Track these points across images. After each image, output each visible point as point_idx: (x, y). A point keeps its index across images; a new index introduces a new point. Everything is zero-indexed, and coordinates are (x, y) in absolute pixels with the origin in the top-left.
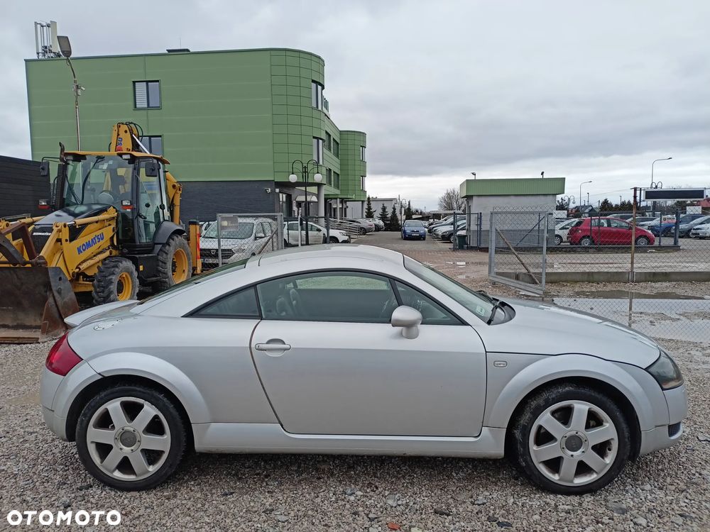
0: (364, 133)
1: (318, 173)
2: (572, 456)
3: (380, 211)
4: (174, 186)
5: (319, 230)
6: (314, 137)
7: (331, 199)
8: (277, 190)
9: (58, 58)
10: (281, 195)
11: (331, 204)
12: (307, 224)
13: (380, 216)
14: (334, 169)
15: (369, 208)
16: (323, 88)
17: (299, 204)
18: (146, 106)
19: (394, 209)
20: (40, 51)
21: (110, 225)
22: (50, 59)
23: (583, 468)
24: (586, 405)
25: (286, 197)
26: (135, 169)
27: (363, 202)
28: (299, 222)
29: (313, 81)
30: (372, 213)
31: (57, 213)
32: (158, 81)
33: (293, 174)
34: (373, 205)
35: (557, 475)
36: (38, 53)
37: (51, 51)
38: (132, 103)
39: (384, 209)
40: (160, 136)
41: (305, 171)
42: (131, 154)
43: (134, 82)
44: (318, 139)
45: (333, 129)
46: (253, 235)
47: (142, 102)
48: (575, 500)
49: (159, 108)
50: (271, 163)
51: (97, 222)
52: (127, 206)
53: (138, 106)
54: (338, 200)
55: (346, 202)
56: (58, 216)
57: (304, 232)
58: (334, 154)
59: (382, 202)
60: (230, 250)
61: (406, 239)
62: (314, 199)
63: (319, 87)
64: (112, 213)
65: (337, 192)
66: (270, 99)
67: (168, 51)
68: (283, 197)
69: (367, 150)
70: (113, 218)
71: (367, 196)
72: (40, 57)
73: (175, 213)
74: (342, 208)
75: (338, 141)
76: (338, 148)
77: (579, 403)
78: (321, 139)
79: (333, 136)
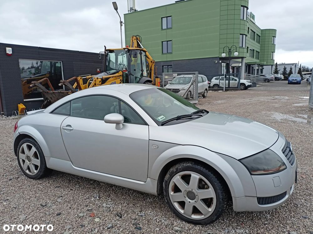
0: (275, 30)
1: (236, 52)
2: (190, 202)
3: (282, 70)
4: (151, 62)
5: (236, 80)
6: (241, 34)
7: (253, 64)
8: (220, 62)
9: (135, 12)
10: (223, 64)
11: (253, 67)
12: (229, 77)
13: (282, 73)
14: (255, 49)
15: (276, 69)
16: (247, 8)
17: (233, 68)
18: (166, 28)
19: (291, 69)
20: (129, 10)
21: (119, 78)
22: (133, 12)
23: (196, 211)
24: (198, 175)
25: (226, 65)
26: (129, 55)
27: (272, 65)
28: (224, 76)
29: (242, 6)
30: (278, 71)
31: (104, 73)
32: (171, 16)
33: (224, 53)
34: (278, 67)
35: (183, 211)
36: (128, 11)
37: (133, 10)
38: (160, 27)
39: (285, 69)
40: (171, 41)
41: (230, 51)
42: (128, 49)
43: (162, 18)
44: (243, 35)
45: (257, 29)
46: (191, 82)
47: (164, 27)
48: (191, 226)
49: (171, 28)
50: (218, 49)
51: (113, 77)
52: (124, 70)
53: (163, 28)
54: (256, 65)
55: (263, 66)
56: (104, 74)
57: (227, 82)
58: (257, 42)
59: (284, 65)
60: (179, 89)
61: (289, 83)
62: (240, 65)
63: (245, 9)
64: (121, 73)
65: (258, 61)
66: (219, 18)
67: (176, 2)
68: (224, 65)
69: (276, 39)
70: (121, 75)
71: (275, 63)
72: (129, 12)
73: (152, 73)
74: (258, 69)
75: (260, 35)
76: (259, 39)
77: (195, 174)
78: (245, 35)
79: (256, 33)
